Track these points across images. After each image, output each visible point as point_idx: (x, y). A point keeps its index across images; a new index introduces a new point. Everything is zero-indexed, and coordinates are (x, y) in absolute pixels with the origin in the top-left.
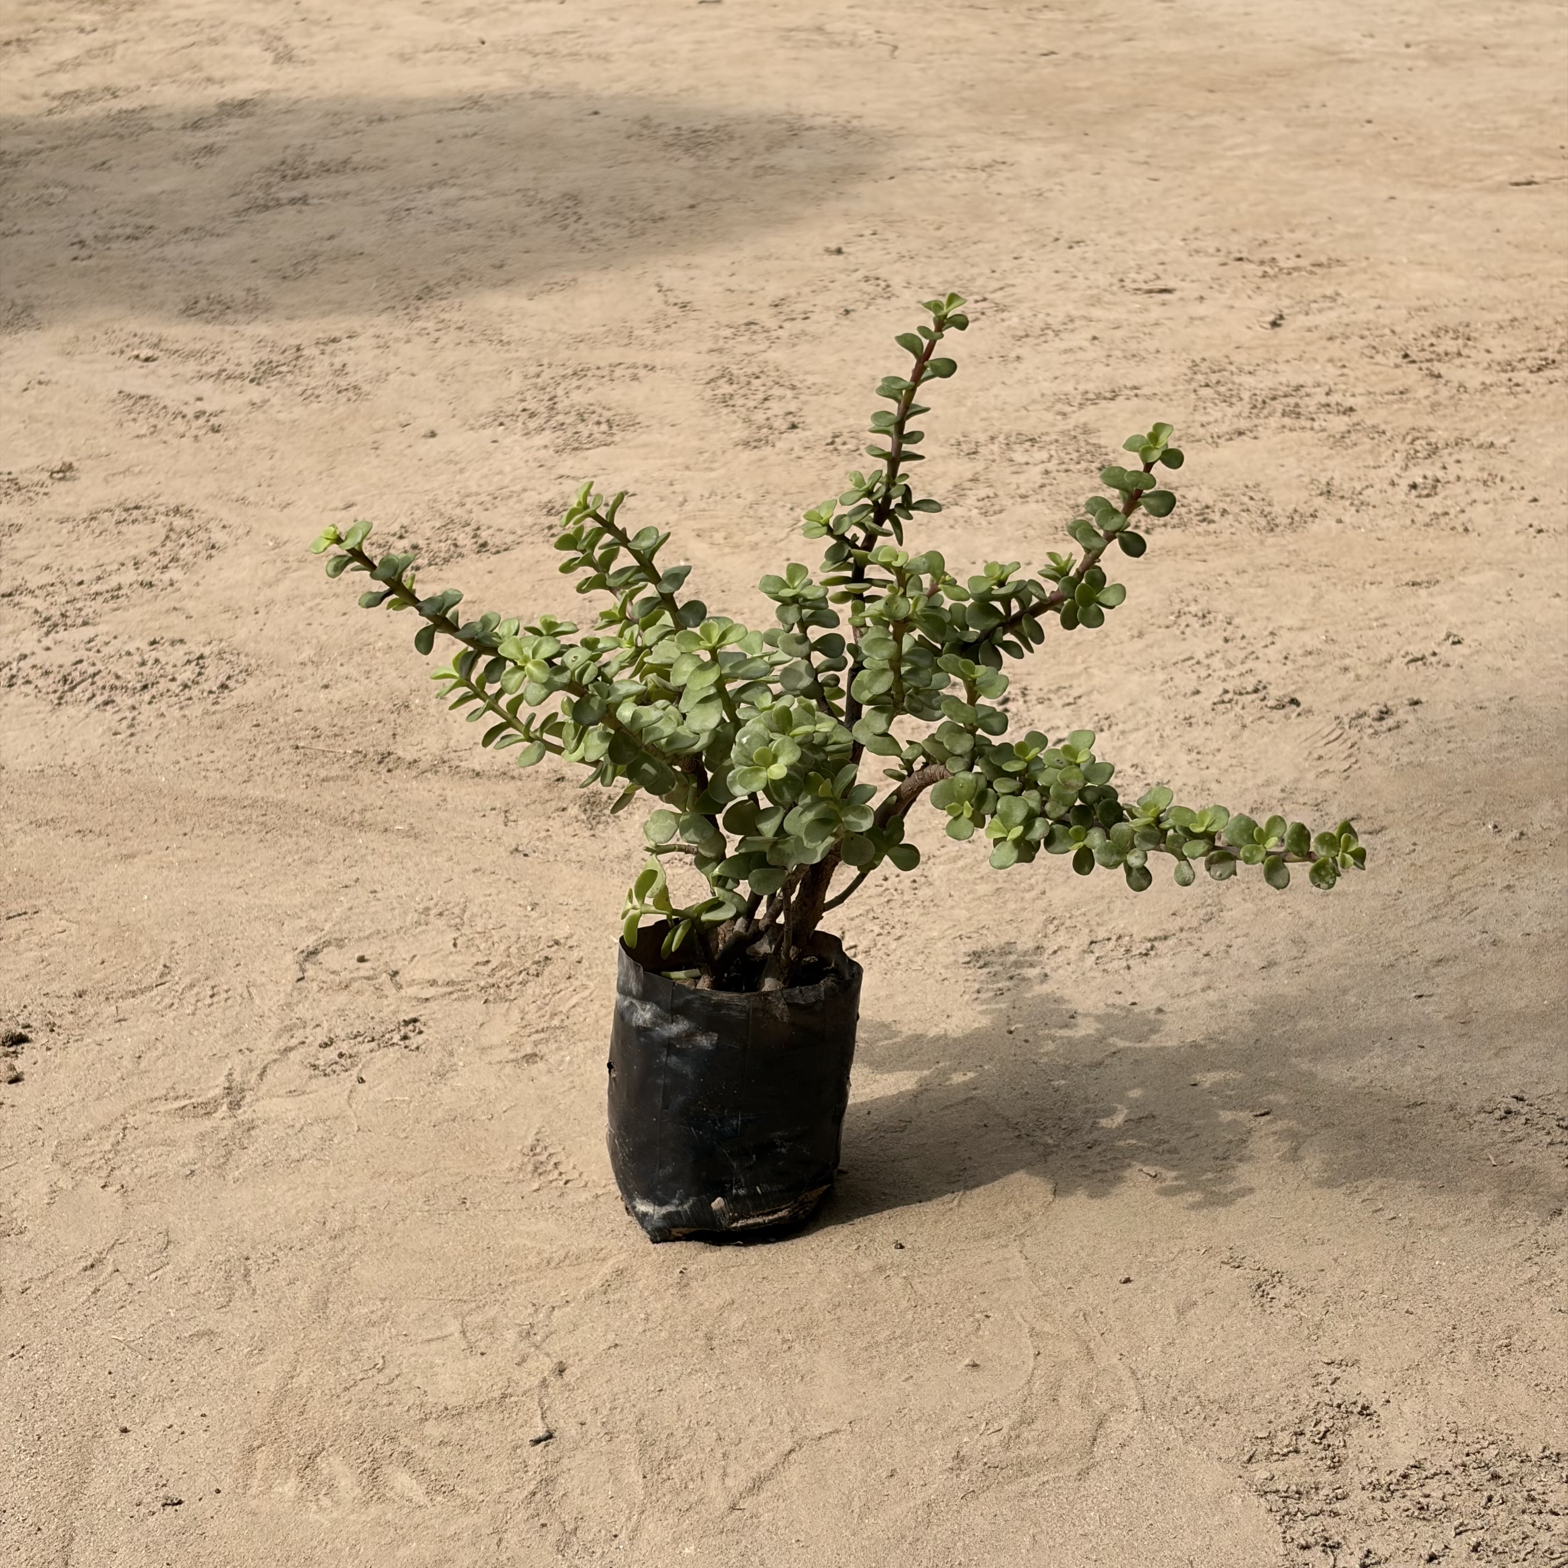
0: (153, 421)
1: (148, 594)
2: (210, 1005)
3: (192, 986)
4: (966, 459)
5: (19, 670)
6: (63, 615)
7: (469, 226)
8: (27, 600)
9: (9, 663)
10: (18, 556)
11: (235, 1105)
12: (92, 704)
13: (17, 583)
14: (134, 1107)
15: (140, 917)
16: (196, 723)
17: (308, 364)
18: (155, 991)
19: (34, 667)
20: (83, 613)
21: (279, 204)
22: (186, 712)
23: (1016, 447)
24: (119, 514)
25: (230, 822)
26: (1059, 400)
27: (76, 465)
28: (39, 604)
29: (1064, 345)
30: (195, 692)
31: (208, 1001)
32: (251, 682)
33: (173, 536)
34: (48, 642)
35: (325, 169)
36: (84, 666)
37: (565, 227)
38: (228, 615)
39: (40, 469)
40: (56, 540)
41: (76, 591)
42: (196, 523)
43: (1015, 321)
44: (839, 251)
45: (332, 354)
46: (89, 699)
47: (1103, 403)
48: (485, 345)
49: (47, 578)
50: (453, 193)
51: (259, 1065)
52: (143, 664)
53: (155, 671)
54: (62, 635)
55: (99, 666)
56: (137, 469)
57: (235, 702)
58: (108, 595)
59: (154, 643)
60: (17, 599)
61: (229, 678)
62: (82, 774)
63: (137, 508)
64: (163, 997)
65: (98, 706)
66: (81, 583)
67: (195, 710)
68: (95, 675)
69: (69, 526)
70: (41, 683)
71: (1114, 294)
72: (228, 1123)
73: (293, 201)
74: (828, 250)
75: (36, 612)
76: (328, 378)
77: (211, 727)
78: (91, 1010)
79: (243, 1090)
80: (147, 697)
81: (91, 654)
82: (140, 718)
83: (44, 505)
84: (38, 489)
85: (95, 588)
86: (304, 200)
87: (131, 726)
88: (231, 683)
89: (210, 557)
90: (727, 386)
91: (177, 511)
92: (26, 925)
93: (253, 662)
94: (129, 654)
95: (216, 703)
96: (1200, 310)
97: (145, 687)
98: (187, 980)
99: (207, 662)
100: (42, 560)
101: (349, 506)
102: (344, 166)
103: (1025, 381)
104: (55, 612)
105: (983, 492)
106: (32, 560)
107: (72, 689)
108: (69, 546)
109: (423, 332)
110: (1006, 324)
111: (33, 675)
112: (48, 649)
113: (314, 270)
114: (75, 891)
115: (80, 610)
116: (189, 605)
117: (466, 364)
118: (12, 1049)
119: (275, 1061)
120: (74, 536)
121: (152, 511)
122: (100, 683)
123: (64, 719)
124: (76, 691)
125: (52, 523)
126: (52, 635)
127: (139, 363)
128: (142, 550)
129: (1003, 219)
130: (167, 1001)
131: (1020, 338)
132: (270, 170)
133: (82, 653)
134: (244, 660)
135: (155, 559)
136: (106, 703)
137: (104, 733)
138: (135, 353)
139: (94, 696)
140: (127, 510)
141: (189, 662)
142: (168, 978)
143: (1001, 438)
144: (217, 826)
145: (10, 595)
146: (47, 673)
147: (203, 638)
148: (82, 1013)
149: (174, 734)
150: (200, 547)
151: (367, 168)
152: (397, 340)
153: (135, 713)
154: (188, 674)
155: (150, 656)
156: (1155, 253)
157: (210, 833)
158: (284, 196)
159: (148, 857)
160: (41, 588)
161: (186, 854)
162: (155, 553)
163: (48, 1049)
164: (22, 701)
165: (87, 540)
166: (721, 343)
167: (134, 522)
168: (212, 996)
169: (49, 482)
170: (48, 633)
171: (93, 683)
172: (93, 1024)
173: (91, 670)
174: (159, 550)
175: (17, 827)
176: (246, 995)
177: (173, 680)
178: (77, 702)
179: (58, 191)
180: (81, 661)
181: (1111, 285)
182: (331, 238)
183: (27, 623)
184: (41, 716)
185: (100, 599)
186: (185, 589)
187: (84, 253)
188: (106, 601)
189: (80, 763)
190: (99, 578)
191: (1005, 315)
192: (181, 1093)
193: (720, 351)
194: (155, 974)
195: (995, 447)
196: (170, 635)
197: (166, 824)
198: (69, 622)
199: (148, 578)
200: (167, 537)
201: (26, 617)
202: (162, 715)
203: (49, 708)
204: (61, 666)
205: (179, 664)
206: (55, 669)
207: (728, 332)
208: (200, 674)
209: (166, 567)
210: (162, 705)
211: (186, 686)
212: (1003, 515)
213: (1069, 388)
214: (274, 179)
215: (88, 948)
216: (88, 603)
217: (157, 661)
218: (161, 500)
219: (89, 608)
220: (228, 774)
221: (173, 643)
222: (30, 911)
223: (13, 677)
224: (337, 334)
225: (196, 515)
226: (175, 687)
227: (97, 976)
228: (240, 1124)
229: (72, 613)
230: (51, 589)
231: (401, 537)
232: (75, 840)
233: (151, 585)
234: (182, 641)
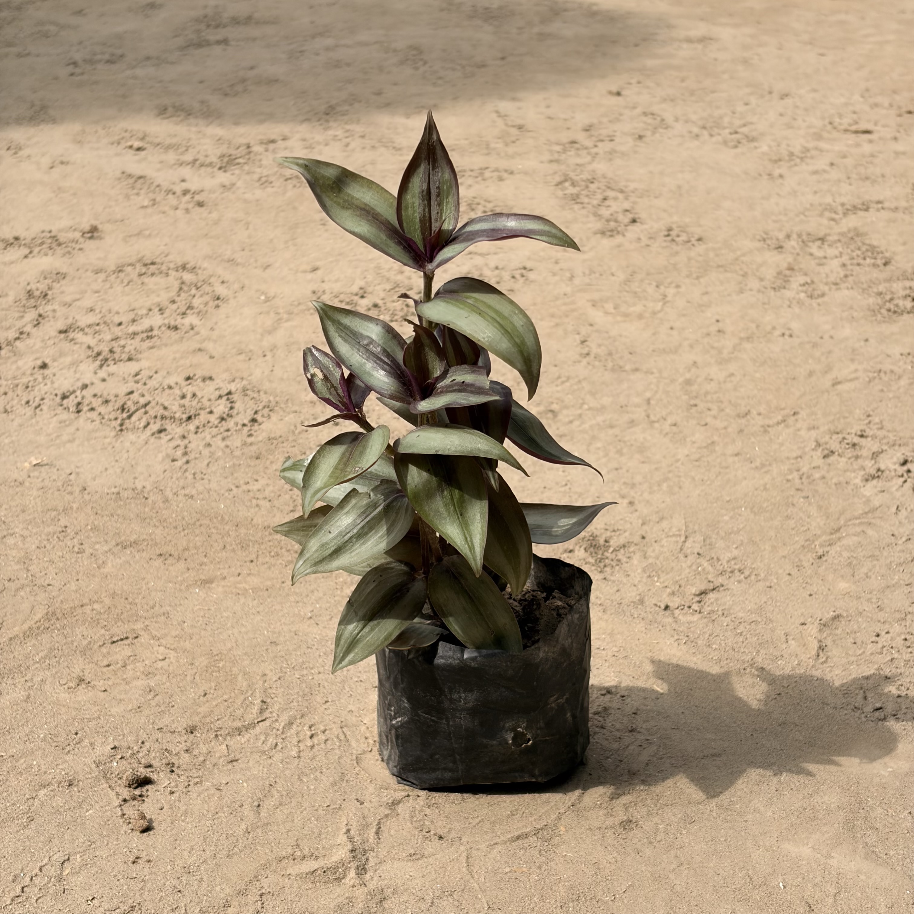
0: (151, 196)
1: (175, 335)
2: (312, 747)
3: (291, 724)
4: (775, 252)
5: (83, 398)
6: (111, 351)
7: (348, 65)
8: (79, 336)
9: (74, 392)
10: (68, 299)
11: (362, 870)
12: (148, 432)
13: (70, 321)
14: (264, 867)
15: (229, 645)
16: (238, 453)
17: (258, 157)
18: (258, 730)
19: (95, 395)
20: (127, 350)
21: (208, 44)
22: (228, 443)
23: (810, 244)
24: (140, 268)
25: (288, 551)
26: (826, 209)
27: (100, 227)
28: (89, 340)
29: (811, 168)
30: (230, 423)
31: (309, 743)
32: (274, 417)
33: (185, 288)
34: (102, 374)
35: (236, 21)
36: (135, 396)
37: (416, 69)
38: (242, 357)
39: (74, 229)
40: (95, 287)
41: (117, 331)
42: (201, 278)
43: (765, 148)
44: (618, 94)
45: (274, 151)
46: (145, 427)
47: (861, 213)
48: (382, 150)
49: (92, 319)
50: (329, 42)
51: (373, 820)
52: (183, 397)
53: (194, 403)
54: (113, 368)
55: (148, 398)
56: (147, 233)
57: (264, 435)
58: (145, 335)
59: (188, 378)
60: (71, 335)
61: (256, 412)
62: (152, 498)
63: (153, 263)
64: (267, 735)
65: (153, 434)
66: (120, 324)
67: (236, 441)
68: (146, 405)
69: (102, 276)
70: (102, 409)
71: (829, 132)
72: (360, 892)
73: (218, 42)
74: (610, 93)
75: (89, 347)
76: (276, 169)
77: (251, 457)
78: (204, 749)
79: (365, 851)
80: (192, 427)
81: (139, 385)
82: (191, 446)
83: (81, 259)
84: (74, 245)
85: (132, 329)
86: (225, 42)
87: (185, 454)
88: (259, 417)
89: (217, 306)
90: (571, 188)
91: (184, 267)
92: (128, 652)
93: (271, 398)
94: (170, 387)
95: (250, 435)
96: (899, 147)
97: (189, 418)
98: (284, 719)
99: (235, 397)
100: (87, 303)
101: (315, 269)
102: (248, 20)
103: (794, 193)
104: (105, 348)
105: (802, 279)
106: (78, 303)
107: (129, 417)
108: (106, 293)
109: (335, 138)
110: (759, 150)
111: (96, 403)
112: (104, 380)
113: (245, 90)
114: (166, 615)
115: (124, 347)
116: (209, 346)
117: (373, 163)
118: (137, 792)
119: (387, 816)
120: (108, 285)
121: (164, 268)
122: (152, 413)
123: (127, 444)
124: (134, 418)
125: (89, 273)
126: (105, 368)
127: (132, 152)
128: (163, 298)
129: (726, 76)
130: (271, 741)
131: (776, 161)
132: (198, 20)
133: (131, 385)
134: (264, 398)
135: (175, 306)
136: (160, 431)
137: (163, 460)
138: (129, 144)
139: (148, 424)
140: (145, 265)
141: (220, 397)
142: (266, 714)
143: (794, 236)
144: (277, 555)
145: (65, 332)
146: (107, 402)
147: (225, 376)
148: (196, 752)
149: (221, 462)
150: (206, 298)
151: (266, 23)
152: (319, 143)
153: (186, 441)
154: (221, 407)
155: (189, 390)
156: (846, 104)
157: (273, 561)
158: (212, 38)
159: (223, 583)
160: (89, 326)
161: (255, 581)
162: (173, 302)
163: (172, 793)
164: (90, 426)
165: (119, 288)
166: (556, 156)
167: (153, 274)
168: (311, 737)
169: (81, 240)
170: (101, 366)
171: (146, 413)
172: (208, 764)
173: (142, 401)
174: (177, 299)
175: (106, 548)
176: (342, 737)
177: (211, 412)
178: (135, 429)
179: (52, 28)
180: (132, 392)
181: (825, 126)
182: (252, 68)
183: (83, 356)
184: (108, 440)
185: (138, 338)
186: (204, 332)
187: (78, 70)
188: (143, 340)
189: (148, 488)
190: (134, 321)
191: (755, 144)
192: (306, 852)
193: (557, 161)
194: (255, 710)
195: (793, 243)
196: (200, 373)
197: (234, 550)
198: (116, 356)
199: (173, 323)
200: (181, 289)
201: (82, 353)
202: (209, 445)
203: (113, 433)
204: (117, 396)
205: (213, 397)
206: (112, 398)
207: (558, 148)
208: (232, 408)
209: (184, 314)
210: (207, 435)
211: (223, 419)
212: (826, 299)
213: (828, 199)
214: (203, 26)
215: (189, 678)
216: (129, 342)
217: (194, 395)
218: (170, 258)
219: (131, 345)
220: (276, 503)
221: (204, 380)
222: (131, 636)
223: (79, 404)
224: (273, 137)
225: (200, 272)
226: (213, 419)
227: (203, 710)
228: (372, 894)
229: (117, 350)
230: (97, 328)
231: (362, 297)
232: (158, 563)
233: (176, 328)
234: (211, 378)
